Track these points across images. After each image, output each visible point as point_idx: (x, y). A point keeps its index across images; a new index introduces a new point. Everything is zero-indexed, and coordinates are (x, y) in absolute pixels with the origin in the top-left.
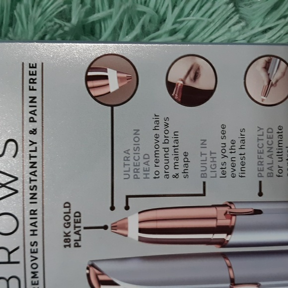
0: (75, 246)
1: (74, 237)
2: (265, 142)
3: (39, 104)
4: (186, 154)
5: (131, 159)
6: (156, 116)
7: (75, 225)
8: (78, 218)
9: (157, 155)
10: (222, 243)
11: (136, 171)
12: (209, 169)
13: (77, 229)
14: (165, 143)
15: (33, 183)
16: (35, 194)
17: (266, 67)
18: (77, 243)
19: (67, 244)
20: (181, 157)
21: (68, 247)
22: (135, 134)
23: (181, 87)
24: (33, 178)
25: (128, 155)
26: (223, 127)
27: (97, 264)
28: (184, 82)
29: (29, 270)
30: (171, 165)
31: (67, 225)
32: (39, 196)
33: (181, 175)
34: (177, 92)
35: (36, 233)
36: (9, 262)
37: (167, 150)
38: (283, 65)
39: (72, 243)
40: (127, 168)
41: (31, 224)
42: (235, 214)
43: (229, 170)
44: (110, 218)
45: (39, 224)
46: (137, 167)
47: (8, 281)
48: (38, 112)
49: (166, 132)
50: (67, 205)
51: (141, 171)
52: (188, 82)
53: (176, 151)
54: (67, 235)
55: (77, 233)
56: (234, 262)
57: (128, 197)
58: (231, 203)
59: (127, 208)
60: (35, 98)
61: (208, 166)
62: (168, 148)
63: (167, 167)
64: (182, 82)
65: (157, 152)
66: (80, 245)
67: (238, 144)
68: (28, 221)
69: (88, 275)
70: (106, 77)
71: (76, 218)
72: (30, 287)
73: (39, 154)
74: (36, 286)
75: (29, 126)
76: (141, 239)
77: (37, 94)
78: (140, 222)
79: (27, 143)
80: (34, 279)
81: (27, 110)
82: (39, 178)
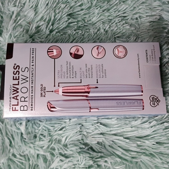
1: (43, 94)
2: (98, 68)
3: (34, 58)
4: (76, 72)
5: (60, 73)
6: (67, 61)
7: (44, 91)
8: (45, 89)
10: (87, 96)
11: (61, 76)
12: (82, 76)
15: (32, 79)
16: (33, 82)
17: (98, 49)
20: (74, 73)
22: (61, 66)
24: (32, 77)
26: (86, 64)
27: (50, 102)
29: (30, 103)
30: (71, 74)
31: (42, 90)
32: (34, 82)
33: (74, 77)
34: (73, 55)
35: (33, 93)
36: (25, 101)
37: (70, 71)
38: (102, 48)
39: (43, 96)
40: (59, 75)
42: (90, 88)
43: (88, 76)
44: (54, 89)
45: (34, 90)
47: (24, 107)
48: (34, 60)
49: (70, 66)
50: (42, 85)
51: (63, 76)
52: (76, 53)
53: (73, 71)
54: (42, 93)
55: (45, 93)
56: (90, 102)
57: (59, 83)
58: (89, 85)
59: (59, 86)
61: (82, 75)
63: (70, 75)
64: (74, 53)
65: (67, 71)
66: (45, 96)
67: (90, 69)
68: (31, 89)
69: (47, 105)
70: (53, 51)
72: (30, 109)
73: (34, 71)
74: (32, 109)
75: (32, 64)
76: (63, 95)
77: (34, 56)
78: (62, 90)
79: (31, 68)
80: (31, 106)
81: (31, 60)
82: (34, 78)
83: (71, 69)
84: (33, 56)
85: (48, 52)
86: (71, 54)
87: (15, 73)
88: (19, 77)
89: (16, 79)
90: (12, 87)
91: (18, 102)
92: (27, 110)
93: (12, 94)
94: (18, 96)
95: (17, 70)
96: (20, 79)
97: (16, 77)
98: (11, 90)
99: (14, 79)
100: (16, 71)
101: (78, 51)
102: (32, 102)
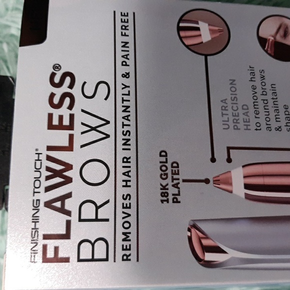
0: (174, 202)
1: (172, 191)
3: (131, 49)
4: (286, 107)
5: (229, 108)
6: (250, 67)
7: (172, 177)
8: (176, 169)
9: (256, 107)
11: (236, 122)
13: (175, 182)
14: (263, 95)
15: (126, 128)
16: (128, 140)
18: (177, 199)
19: (165, 198)
21: (165, 203)
22: (231, 84)
23: (273, 43)
24: (126, 122)
25: (225, 105)
27: (200, 225)
28: (275, 38)
29: (120, 230)
30: (272, 115)
31: (164, 176)
32: (132, 142)
33: (284, 128)
34: (270, 46)
35: (129, 184)
36: (97, 220)
37: (266, 102)
39: (170, 197)
40: (225, 118)
41: (124, 174)
44: (212, 171)
45: (133, 174)
46: (237, 118)
47: (93, 245)
48: (131, 57)
49: (263, 84)
50: (163, 154)
51: (241, 121)
52: (279, 38)
53: (276, 103)
54: (164, 188)
55: (176, 186)
57: (229, 149)
59: (229, 160)
60: (127, 43)
62: (267, 100)
63: (268, 119)
64: (272, 38)
65: (255, 104)
66: (179, 200)
68: (121, 170)
69: (190, 239)
70: (198, 29)
71: (174, 169)
72: (120, 253)
73: (132, 98)
74: (128, 253)
75: (121, 70)
76: (248, 197)
77: (130, 39)
78: (245, 177)
79: (119, 86)
80: (125, 243)
81: (120, 54)
82: (132, 122)
83: (269, 97)
84: (125, 39)
85: (180, 29)
86: (263, 41)
87: (56, 100)
88: (72, 117)
89: (61, 127)
90: (43, 157)
91: (68, 223)
92: (107, 260)
93: (42, 189)
94: (69, 195)
95: (65, 89)
96: (78, 128)
97: (61, 118)
98: (37, 170)
99: (51, 126)
100: (59, 92)
101: (285, 35)
102: (126, 225)
